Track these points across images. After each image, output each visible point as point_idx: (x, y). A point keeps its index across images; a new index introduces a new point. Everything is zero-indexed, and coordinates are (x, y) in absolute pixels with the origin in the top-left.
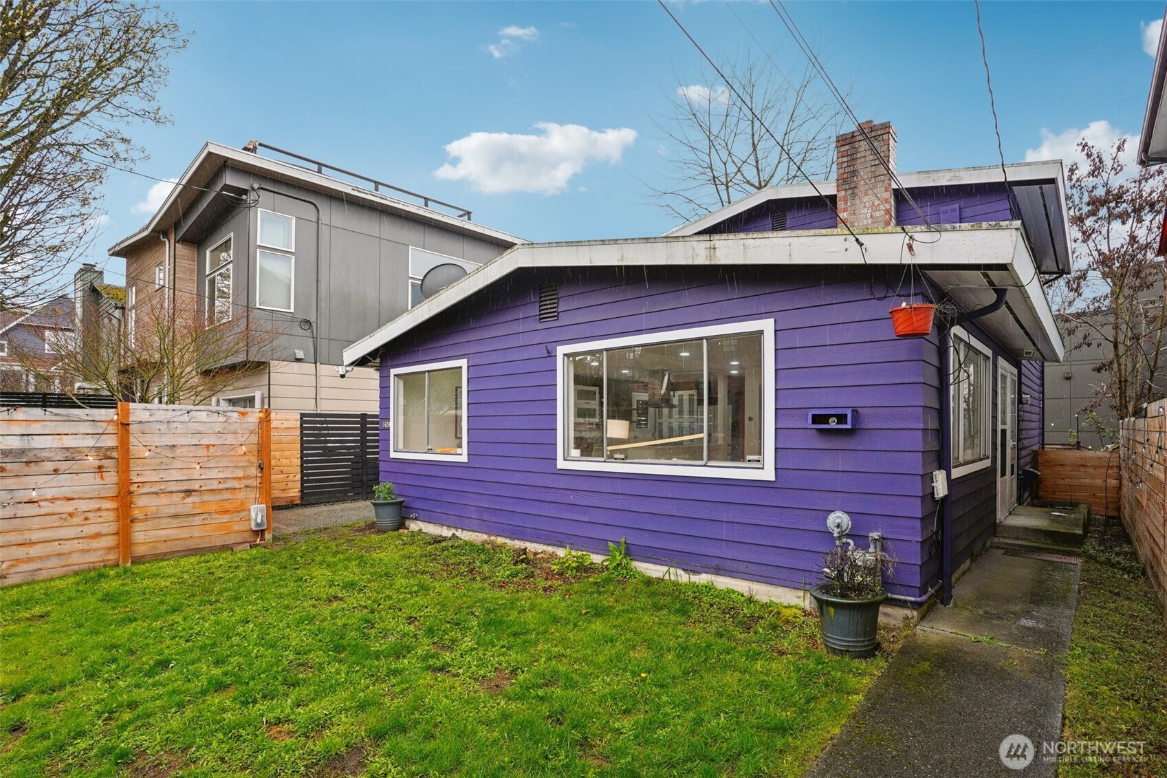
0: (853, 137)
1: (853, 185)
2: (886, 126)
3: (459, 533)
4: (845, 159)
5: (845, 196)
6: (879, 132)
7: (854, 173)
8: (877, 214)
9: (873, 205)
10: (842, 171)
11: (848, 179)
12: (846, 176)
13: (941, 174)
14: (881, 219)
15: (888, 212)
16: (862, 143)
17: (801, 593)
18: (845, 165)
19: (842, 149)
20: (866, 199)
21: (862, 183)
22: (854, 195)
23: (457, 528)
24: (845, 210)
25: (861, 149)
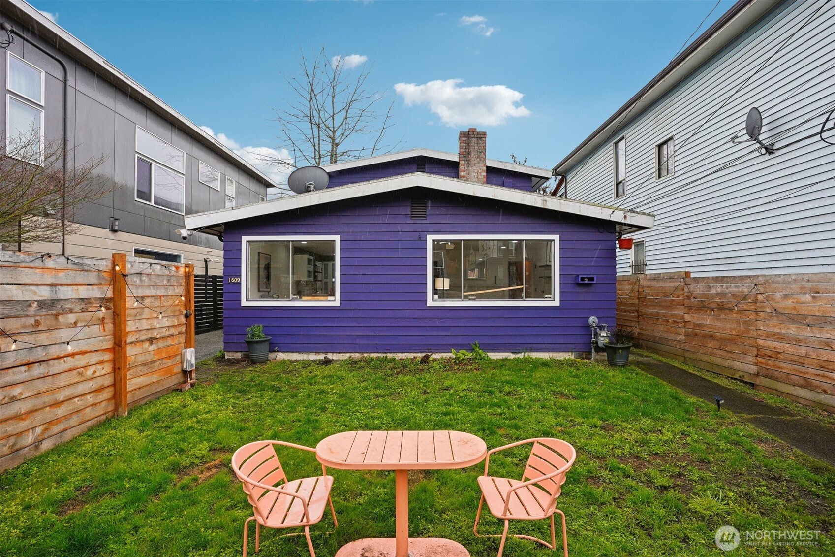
0: (469, 134)
1: (468, 159)
2: (484, 134)
3: (330, 356)
4: (464, 145)
5: (464, 165)
6: (481, 136)
7: (469, 153)
8: (480, 177)
9: (478, 172)
10: (462, 150)
11: (465, 154)
12: (464, 153)
13: (507, 164)
14: (482, 180)
15: (484, 176)
16: (473, 139)
17: (570, 354)
18: (464, 148)
19: (463, 139)
20: (474, 168)
21: (473, 159)
22: (469, 165)
23: (326, 353)
24: (464, 171)
25: (472, 142)
